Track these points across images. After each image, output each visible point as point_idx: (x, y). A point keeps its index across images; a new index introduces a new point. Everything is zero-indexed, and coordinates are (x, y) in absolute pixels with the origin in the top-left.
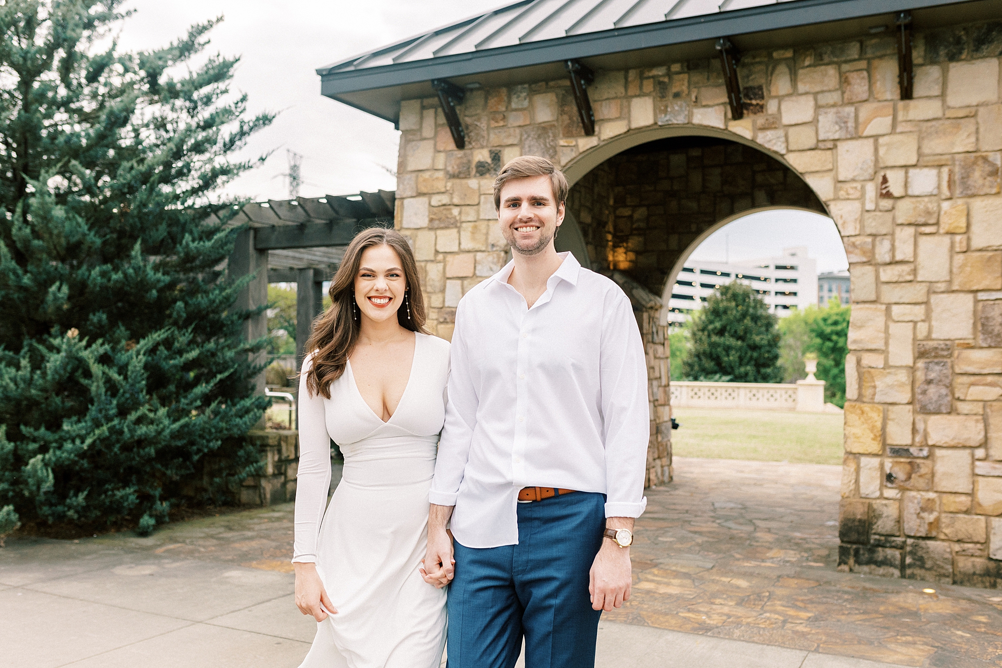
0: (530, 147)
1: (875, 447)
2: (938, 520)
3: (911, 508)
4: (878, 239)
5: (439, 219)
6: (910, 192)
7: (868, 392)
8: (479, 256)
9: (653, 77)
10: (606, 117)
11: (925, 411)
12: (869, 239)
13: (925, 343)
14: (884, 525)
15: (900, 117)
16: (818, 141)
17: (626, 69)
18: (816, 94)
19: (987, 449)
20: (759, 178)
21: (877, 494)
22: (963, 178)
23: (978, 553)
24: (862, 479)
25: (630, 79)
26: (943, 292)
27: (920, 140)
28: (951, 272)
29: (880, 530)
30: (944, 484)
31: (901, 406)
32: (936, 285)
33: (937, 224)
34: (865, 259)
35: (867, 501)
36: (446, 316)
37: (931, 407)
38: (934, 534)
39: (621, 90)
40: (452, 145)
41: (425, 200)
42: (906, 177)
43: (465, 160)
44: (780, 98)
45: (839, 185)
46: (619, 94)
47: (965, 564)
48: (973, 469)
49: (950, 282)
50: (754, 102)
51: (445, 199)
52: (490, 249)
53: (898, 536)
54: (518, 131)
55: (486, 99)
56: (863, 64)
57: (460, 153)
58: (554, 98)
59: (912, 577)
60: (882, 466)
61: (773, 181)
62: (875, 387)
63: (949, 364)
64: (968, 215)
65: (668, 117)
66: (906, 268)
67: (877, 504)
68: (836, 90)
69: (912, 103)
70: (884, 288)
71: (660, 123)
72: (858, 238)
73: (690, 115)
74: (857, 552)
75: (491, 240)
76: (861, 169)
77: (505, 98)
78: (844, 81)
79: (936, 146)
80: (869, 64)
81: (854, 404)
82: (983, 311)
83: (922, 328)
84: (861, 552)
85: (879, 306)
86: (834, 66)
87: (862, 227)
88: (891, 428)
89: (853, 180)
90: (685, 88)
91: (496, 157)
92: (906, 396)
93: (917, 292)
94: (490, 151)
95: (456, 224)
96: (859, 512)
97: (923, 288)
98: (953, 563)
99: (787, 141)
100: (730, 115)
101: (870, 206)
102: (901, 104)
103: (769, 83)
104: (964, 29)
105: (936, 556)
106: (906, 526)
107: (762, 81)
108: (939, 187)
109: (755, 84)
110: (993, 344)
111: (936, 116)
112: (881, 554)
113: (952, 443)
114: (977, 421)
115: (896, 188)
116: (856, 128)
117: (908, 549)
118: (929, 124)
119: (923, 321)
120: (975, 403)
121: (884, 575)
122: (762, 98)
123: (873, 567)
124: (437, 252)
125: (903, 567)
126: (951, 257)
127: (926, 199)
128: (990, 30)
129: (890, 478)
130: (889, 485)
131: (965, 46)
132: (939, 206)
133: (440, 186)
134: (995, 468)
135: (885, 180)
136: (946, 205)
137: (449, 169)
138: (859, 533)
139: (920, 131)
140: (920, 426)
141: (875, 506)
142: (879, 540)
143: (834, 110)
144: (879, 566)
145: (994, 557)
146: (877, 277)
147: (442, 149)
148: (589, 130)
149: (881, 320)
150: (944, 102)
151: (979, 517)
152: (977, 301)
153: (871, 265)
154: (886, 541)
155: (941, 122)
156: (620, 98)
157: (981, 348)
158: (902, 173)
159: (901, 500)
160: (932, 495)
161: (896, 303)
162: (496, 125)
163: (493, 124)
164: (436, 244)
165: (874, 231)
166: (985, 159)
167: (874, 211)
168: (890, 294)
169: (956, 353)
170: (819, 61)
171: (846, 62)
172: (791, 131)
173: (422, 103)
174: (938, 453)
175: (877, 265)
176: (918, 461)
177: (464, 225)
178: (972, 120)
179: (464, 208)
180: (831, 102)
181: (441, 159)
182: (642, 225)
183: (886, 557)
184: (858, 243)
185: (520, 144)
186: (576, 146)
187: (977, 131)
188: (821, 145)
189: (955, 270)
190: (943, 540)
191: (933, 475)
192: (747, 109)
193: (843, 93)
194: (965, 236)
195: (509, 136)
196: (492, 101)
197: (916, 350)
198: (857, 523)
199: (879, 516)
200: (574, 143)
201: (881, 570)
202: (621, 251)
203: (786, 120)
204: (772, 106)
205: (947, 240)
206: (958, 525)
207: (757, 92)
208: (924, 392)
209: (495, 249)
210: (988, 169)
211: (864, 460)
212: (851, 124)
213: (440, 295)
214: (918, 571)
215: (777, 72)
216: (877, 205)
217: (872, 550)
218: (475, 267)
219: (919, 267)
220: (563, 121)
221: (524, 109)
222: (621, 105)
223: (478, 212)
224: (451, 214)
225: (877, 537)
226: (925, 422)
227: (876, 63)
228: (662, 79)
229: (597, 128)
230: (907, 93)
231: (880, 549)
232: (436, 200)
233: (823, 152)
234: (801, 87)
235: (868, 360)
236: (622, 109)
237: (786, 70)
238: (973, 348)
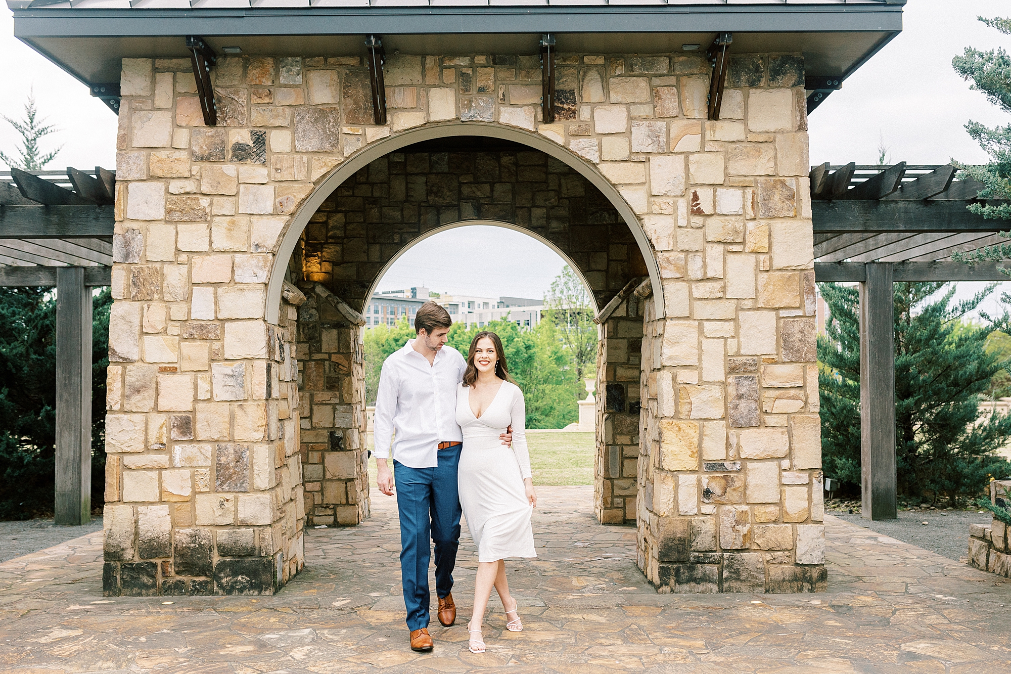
0: (304, 131)
1: (693, 464)
2: (751, 531)
3: (728, 522)
4: (690, 255)
5: (181, 211)
6: (718, 211)
7: (684, 409)
8: (238, 258)
9: (454, 67)
10: (401, 106)
11: (737, 425)
12: (682, 256)
13: (735, 359)
14: (703, 542)
15: (708, 138)
16: (631, 153)
17: (424, 55)
18: (628, 105)
19: (791, 460)
20: (466, 190)
21: (695, 511)
22: (764, 200)
23: (787, 559)
24: (681, 498)
25: (427, 66)
26: (749, 309)
27: (727, 160)
28: (756, 289)
29: (700, 547)
30: (755, 496)
31: (715, 422)
32: (744, 302)
33: (743, 243)
34: (679, 276)
35: (686, 518)
36: (194, 331)
37: (742, 421)
38: (748, 545)
39: (417, 77)
40: (198, 119)
41: (160, 185)
42: (715, 196)
43: (217, 141)
44: (594, 106)
45: (653, 199)
46: (415, 82)
47: (776, 572)
48: (780, 481)
49: (755, 299)
50: (566, 106)
51: (190, 186)
52: (253, 249)
53: (715, 551)
54: (288, 110)
55: (245, 68)
56: (672, 80)
57: (210, 131)
58: (335, 77)
59: (729, 590)
60: (699, 481)
61: (479, 194)
62: (691, 403)
63: (757, 378)
64: (770, 235)
65: (472, 113)
66: (717, 285)
67: (696, 521)
68: (647, 103)
69: (718, 124)
70: (697, 304)
71: (463, 119)
72: (671, 253)
73: (499, 112)
74: (678, 570)
75: (255, 239)
76: (673, 185)
77: (272, 70)
78: (655, 95)
79: (740, 167)
80: (678, 81)
81: (671, 421)
82: (785, 328)
83: (732, 343)
84: (682, 571)
85: (692, 322)
86: (645, 78)
87: (676, 243)
88: (707, 444)
89: (666, 195)
90: (491, 83)
91: (260, 140)
92: (720, 412)
93: (726, 309)
94: (252, 132)
95: (205, 218)
96: (679, 530)
97: (732, 304)
98: (765, 572)
99: (600, 150)
100: (540, 117)
101: (682, 222)
102: (708, 123)
103: (581, 89)
104: (762, 58)
105: (751, 568)
106: (722, 541)
107: (573, 85)
108: (744, 208)
109: (566, 88)
110: (793, 359)
111: (739, 139)
112: (699, 571)
113: (763, 456)
114: (783, 433)
115: (706, 206)
116: (668, 143)
117: (725, 563)
118: (734, 146)
119: (733, 337)
120: (781, 416)
121: (703, 592)
122: (575, 103)
123: (693, 584)
124: (178, 251)
125: (721, 581)
126: (756, 275)
127: (733, 218)
128: (783, 63)
129: (707, 493)
130: (706, 501)
131: (763, 75)
132: (745, 225)
133: (183, 170)
134: (799, 477)
135: (696, 197)
136: (751, 225)
137: (196, 149)
138: (679, 552)
139: (727, 152)
140: (733, 440)
141: (694, 523)
142: (699, 557)
143: (646, 123)
144: (699, 583)
145: (800, 563)
146: (690, 293)
147: (184, 124)
148: (380, 119)
149: (694, 337)
150: (746, 125)
151: (787, 525)
152: (779, 318)
153: (684, 281)
154: (705, 557)
155: (743, 145)
156: (416, 86)
157: (784, 363)
158: (710, 191)
159: (716, 515)
160: (745, 508)
161: (708, 320)
162: (259, 101)
163: (255, 100)
164: (176, 242)
165: (687, 248)
166: (783, 183)
167: (686, 227)
168: (703, 310)
169: (762, 369)
170: (630, 71)
171: (656, 76)
172: (605, 140)
173: (154, 64)
174: (750, 465)
175: (689, 281)
176: (732, 475)
177: (216, 219)
178: (771, 145)
179: (215, 199)
180: (644, 115)
181: (182, 138)
182: (339, 233)
183: (704, 574)
184: (671, 259)
185: (292, 126)
186: (364, 134)
187: (775, 158)
188: (634, 157)
189: (760, 288)
190: (755, 551)
191: (746, 487)
192: (558, 113)
193: (655, 107)
194: (768, 256)
195: (277, 116)
196: (253, 73)
197: (728, 366)
198: (677, 542)
199: (699, 532)
200: (360, 132)
201: (701, 587)
202: (315, 260)
203: (599, 129)
204: (584, 113)
205: (752, 258)
206: (768, 535)
207: (570, 96)
208: (736, 407)
209: (259, 250)
210: (786, 193)
211: (682, 477)
212: (663, 139)
213: (184, 306)
214: (734, 584)
215: (587, 78)
216: (689, 221)
217: (692, 568)
218: (233, 271)
219: (728, 284)
220: (346, 105)
221: (297, 86)
222: (418, 94)
223: (237, 206)
224: (199, 205)
225: (696, 554)
226: (738, 437)
227: (684, 80)
228: (464, 71)
229: (388, 118)
230: (713, 113)
231: (699, 565)
232: (176, 187)
233: (636, 165)
234: (614, 97)
235: (684, 376)
236: (418, 99)
237: (598, 77)
238: (776, 363)
